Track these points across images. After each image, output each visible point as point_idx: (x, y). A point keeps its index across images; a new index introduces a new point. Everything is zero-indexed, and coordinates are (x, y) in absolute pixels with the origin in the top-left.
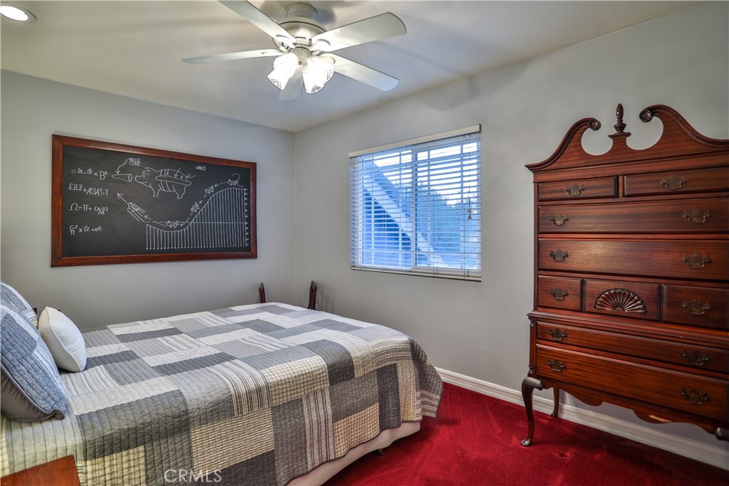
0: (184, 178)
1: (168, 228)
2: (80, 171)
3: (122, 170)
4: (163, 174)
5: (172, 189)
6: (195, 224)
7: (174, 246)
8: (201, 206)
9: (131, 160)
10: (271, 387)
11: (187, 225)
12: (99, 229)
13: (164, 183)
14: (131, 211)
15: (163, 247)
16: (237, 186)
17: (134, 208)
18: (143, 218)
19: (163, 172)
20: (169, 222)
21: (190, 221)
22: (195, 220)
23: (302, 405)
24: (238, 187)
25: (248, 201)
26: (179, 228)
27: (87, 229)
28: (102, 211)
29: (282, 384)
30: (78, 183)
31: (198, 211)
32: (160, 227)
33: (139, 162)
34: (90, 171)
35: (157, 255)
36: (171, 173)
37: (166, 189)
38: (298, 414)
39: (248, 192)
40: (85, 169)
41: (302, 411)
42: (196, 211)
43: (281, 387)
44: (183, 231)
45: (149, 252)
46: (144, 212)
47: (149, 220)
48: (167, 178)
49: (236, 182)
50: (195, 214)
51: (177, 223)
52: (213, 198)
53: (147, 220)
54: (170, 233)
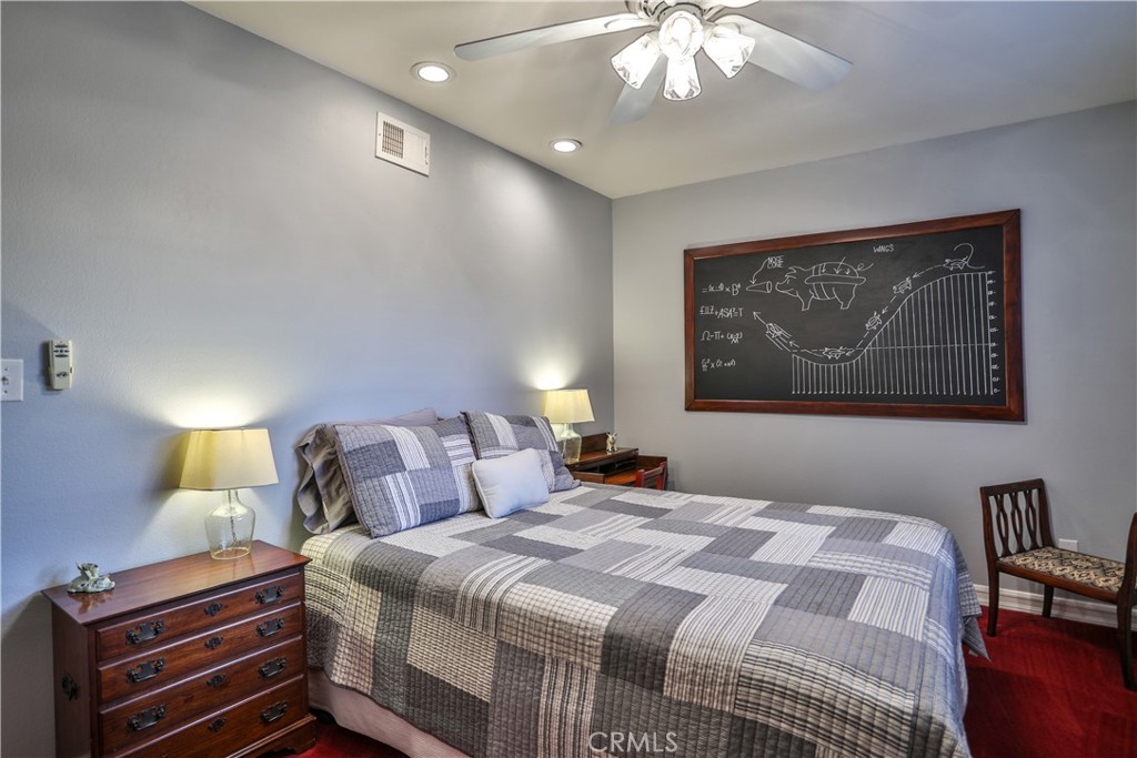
0: (852, 271)
1: (825, 360)
2: (711, 289)
3: (759, 278)
4: (816, 273)
5: (831, 295)
6: (874, 351)
7: (835, 390)
8: (884, 318)
9: (770, 260)
10: (504, 610)
11: (858, 353)
12: (732, 363)
13: (818, 287)
14: (771, 336)
15: (818, 391)
16: (966, 269)
17: (775, 331)
18: (788, 345)
19: (817, 269)
20: (826, 349)
21: (864, 346)
22: (874, 344)
23: (542, 669)
24: (972, 271)
25: (997, 298)
26: (843, 358)
27: (719, 363)
28: (735, 338)
29: (519, 615)
30: (710, 304)
31: (879, 327)
32: (813, 358)
33: (780, 262)
34: (721, 287)
35: (807, 403)
36: (830, 269)
37: (822, 295)
38: (532, 679)
39: (997, 277)
40: (716, 286)
41: (541, 679)
42: (875, 328)
43: (516, 618)
44: (851, 365)
45: (797, 397)
46: (788, 335)
47: (796, 348)
48: (824, 279)
49: (965, 261)
50: (873, 333)
51: (840, 351)
52: (909, 300)
53: (794, 348)
54: (829, 368)
